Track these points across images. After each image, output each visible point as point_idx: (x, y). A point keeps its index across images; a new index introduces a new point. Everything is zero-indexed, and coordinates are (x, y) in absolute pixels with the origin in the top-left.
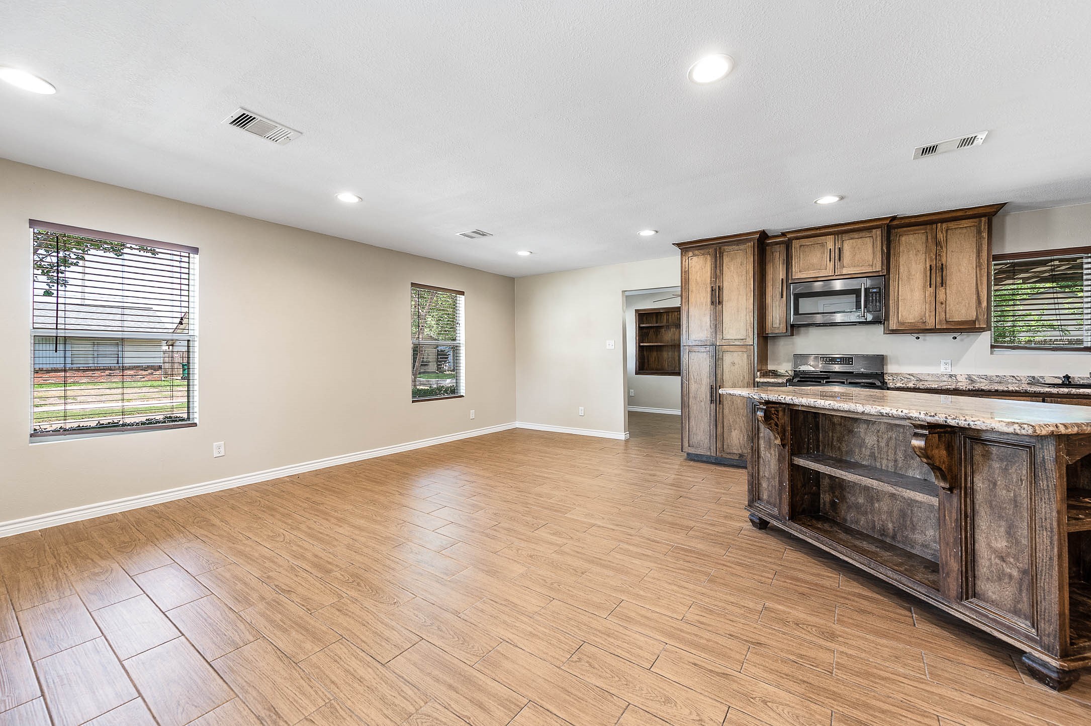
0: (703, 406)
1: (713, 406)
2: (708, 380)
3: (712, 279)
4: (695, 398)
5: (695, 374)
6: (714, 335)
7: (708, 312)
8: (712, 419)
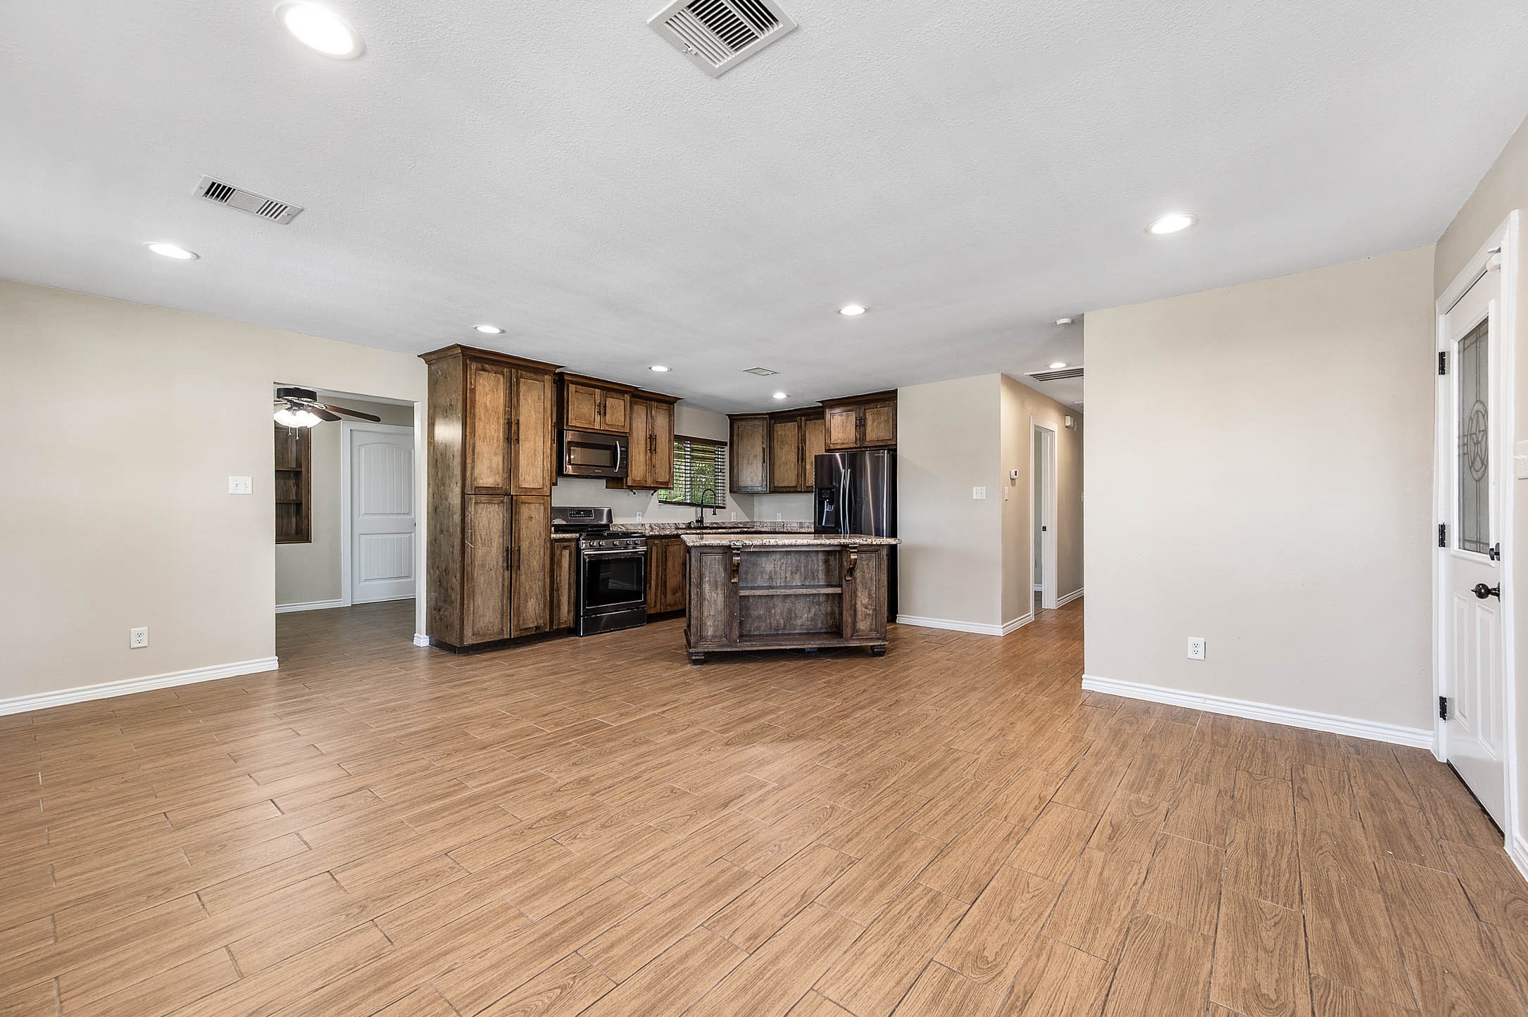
0: (494, 575)
1: (507, 574)
2: (501, 540)
3: (507, 409)
4: (483, 566)
5: (483, 533)
6: (508, 482)
7: (500, 452)
8: (506, 590)
